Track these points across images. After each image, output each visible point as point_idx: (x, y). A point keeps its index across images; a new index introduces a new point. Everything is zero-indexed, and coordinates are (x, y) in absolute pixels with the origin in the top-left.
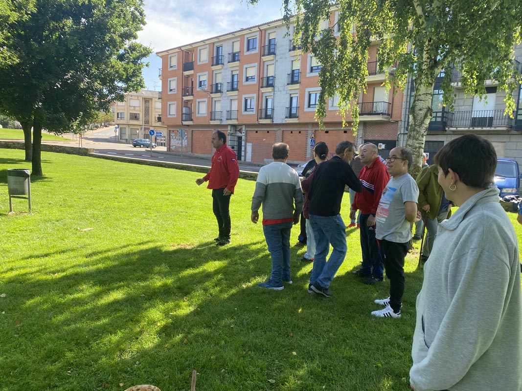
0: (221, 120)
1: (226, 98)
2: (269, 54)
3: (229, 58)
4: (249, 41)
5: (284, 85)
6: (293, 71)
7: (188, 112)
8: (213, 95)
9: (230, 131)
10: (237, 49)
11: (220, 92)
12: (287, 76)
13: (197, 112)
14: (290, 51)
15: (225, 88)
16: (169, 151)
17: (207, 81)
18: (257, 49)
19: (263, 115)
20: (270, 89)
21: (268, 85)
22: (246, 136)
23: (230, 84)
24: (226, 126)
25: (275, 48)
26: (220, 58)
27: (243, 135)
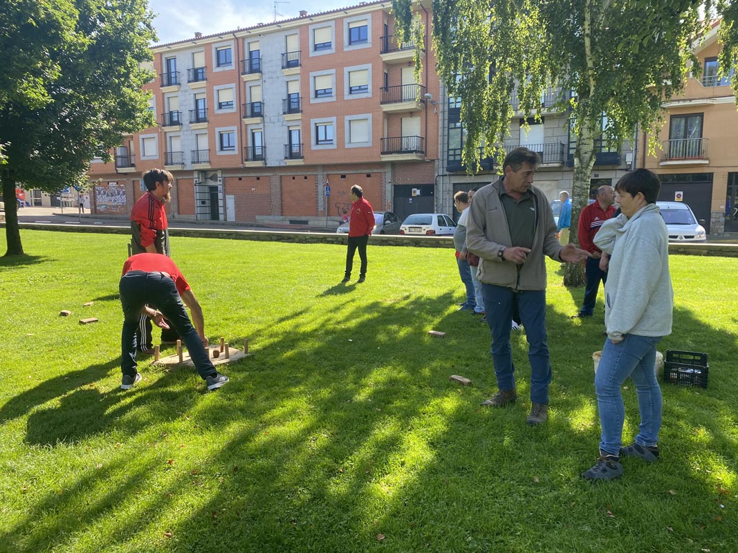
0: (183, 163)
1: (189, 132)
2: (252, 71)
3: (189, 76)
4: (218, 52)
5: (279, 115)
6: (289, 95)
7: (124, 154)
8: (166, 129)
9: (197, 180)
10: (200, 62)
11: (177, 123)
12: (281, 102)
13: (141, 154)
14: (283, 68)
15: (185, 118)
16: (96, 213)
17: (155, 109)
18: (233, 63)
19: (250, 156)
20: (257, 120)
21: (254, 115)
22: (224, 185)
23: (193, 114)
24: (191, 172)
25: (259, 64)
26: (173, 75)
27: (219, 184)
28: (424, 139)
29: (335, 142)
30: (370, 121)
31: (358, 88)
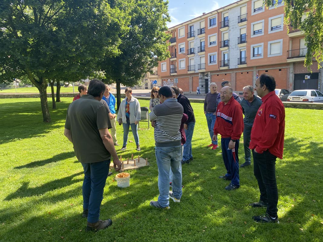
0: (195, 70)
1: (198, 56)
2: (225, 26)
3: (198, 32)
4: (210, 20)
5: (236, 45)
6: (241, 35)
7: (173, 68)
8: (189, 56)
9: (200, 76)
10: (203, 25)
11: (193, 53)
12: (237, 38)
13: (179, 67)
14: (239, 23)
15: (196, 51)
17: (185, 48)
18: (217, 24)
19: (222, 64)
20: (226, 48)
21: (225, 46)
22: (211, 78)
23: (200, 48)
24: (198, 73)
25: (228, 22)
26: (192, 33)
27: (209, 78)
29: (262, 55)
30: (282, 43)
31: (276, 27)
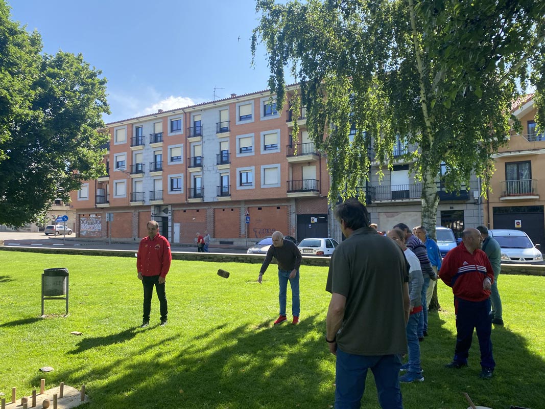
0: (144, 201)
1: (149, 178)
2: (195, 135)
3: (151, 139)
4: (172, 123)
5: (214, 165)
6: (222, 152)
7: (102, 194)
8: (133, 176)
9: (153, 212)
10: (159, 129)
11: (141, 172)
12: (216, 156)
13: (114, 194)
14: (217, 133)
15: (147, 169)
16: (79, 236)
17: (126, 162)
18: (182, 130)
19: (192, 194)
20: (198, 169)
21: (196, 165)
22: (173, 216)
23: (153, 164)
24: (149, 207)
25: (201, 130)
26: (140, 138)
27: (169, 215)
28: (319, 181)
29: (253, 184)
30: (279, 169)
31: (270, 146)
